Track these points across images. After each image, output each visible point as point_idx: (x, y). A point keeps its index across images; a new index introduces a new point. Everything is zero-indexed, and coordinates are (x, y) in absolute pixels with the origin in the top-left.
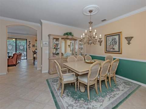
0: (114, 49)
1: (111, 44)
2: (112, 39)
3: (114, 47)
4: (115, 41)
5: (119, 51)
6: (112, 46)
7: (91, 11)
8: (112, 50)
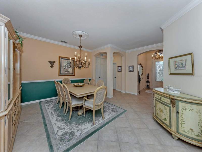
0: (69, 72)
1: (66, 67)
2: (67, 63)
3: (69, 70)
4: (69, 65)
5: (73, 74)
6: (67, 69)
7: (81, 36)
8: (66, 73)
